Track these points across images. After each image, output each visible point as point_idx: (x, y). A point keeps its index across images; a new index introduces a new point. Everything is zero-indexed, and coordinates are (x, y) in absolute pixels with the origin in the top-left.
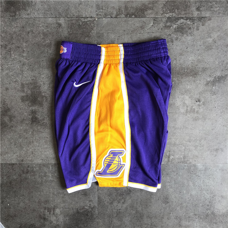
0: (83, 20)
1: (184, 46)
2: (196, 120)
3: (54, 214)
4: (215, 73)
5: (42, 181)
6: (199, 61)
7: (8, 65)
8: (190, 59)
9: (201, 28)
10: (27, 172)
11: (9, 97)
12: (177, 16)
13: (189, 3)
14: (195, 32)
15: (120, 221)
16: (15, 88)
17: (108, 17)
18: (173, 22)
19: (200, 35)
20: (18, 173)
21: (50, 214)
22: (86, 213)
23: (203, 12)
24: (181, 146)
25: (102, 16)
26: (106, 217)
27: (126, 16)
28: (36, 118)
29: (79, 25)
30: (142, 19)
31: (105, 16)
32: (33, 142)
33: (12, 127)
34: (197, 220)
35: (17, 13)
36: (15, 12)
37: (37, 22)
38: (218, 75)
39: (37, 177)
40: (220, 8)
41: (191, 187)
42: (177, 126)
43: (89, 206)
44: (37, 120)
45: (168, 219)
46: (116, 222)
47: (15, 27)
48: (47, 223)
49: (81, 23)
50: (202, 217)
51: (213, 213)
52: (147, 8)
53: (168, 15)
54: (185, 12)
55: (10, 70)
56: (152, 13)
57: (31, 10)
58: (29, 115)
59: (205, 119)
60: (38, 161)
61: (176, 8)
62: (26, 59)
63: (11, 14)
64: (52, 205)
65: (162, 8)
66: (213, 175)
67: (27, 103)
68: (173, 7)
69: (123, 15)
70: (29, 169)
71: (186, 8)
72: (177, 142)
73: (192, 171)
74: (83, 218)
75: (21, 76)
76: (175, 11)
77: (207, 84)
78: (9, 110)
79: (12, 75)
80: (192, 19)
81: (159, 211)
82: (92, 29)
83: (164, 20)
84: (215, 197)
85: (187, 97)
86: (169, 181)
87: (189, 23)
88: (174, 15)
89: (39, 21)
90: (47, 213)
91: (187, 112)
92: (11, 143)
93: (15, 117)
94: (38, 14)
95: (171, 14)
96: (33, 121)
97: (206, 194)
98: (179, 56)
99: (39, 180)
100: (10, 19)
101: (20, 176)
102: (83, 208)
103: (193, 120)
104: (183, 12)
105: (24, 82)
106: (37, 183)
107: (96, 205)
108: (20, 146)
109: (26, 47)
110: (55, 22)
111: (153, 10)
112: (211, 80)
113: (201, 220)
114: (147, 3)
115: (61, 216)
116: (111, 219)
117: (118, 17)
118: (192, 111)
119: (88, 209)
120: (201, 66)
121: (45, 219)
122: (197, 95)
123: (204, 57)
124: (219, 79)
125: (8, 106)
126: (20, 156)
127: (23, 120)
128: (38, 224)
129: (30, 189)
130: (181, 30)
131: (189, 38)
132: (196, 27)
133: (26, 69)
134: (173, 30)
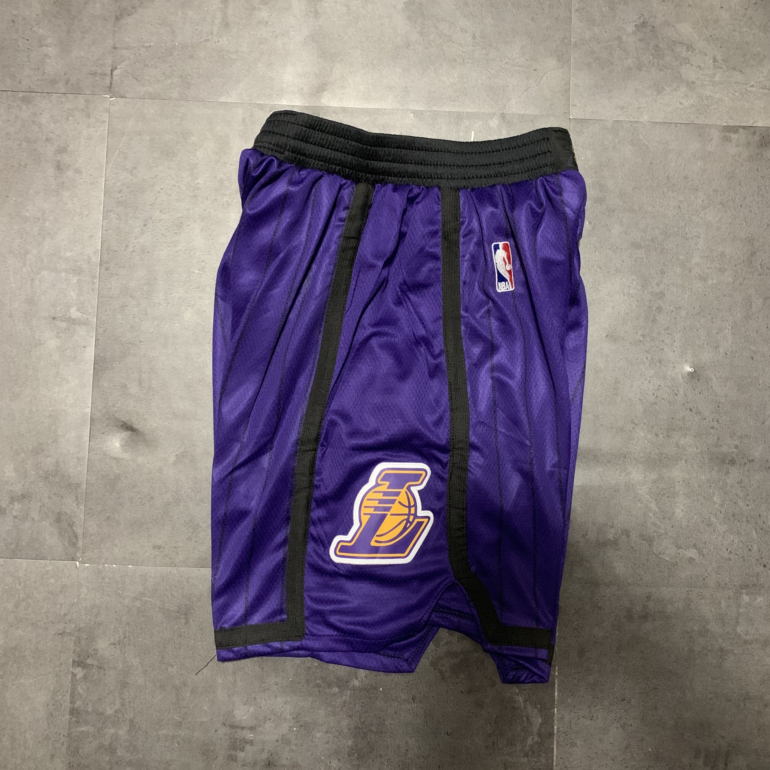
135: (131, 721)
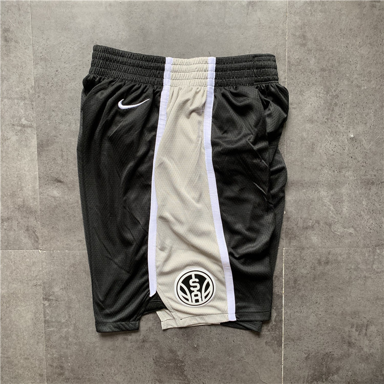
135: (75, 324)
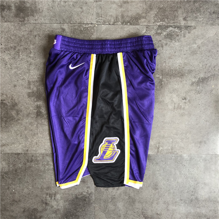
0: (84, 26)
1: (173, 51)
2: (183, 116)
3: (55, 199)
4: (199, 75)
5: (45, 169)
6: (185, 64)
7: (16, 65)
8: (178, 62)
9: (187, 35)
10: (32, 161)
11: (17, 93)
12: (166, 25)
13: (177, 13)
14: (182, 39)
15: (114, 206)
16: (22, 85)
17: (106, 24)
18: (163, 30)
19: (186, 41)
20: (23, 161)
21: (51, 199)
22: (84, 199)
23: (189, 22)
24: (169, 138)
25: (101, 23)
26: (102, 203)
27: (122, 23)
28: (41, 112)
29: (81, 30)
30: (137, 26)
31: (104, 23)
32: (37, 133)
33: (19, 120)
34: (182, 205)
35: (26, 19)
36: (24, 18)
37: (43, 27)
38: (202, 77)
39: (40, 165)
40: (204, 18)
41: (177, 175)
42: (166, 121)
43: (87, 192)
44: (41, 114)
45: (157, 204)
46: (111, 207)
47: (24, 31)
48: (49, 207)
49: (82, 29)
50: (187, 202)
51: (197, 199)
52: (141, 17)
53: (158, 24)
54: (174, 21)
55: (19, 69)
56: (145, 22)
57: (39, 16)
58: (35, 109)
59: (190, 115)
60: (42, 151)
61: (166, 18)
62: (33, 59)
63: (20, 19)
64: (53, 191)
65: (154, 17)
66: (197, 165)
67: (33, 98)
68: (163, 17)
69: (119, 22)
70: (33, 158)
71: (175, 18)
72: (166, 135)
73: (179, 161)
74: (81, 203)
75: (28, 75)
76: (165, 20)
77: (192, 84)
78: (16, 104)
79: (20, 74)
80: (179, 27)
81: (149, 197)
82: (93, 34)
83: (155, 28)
84: (198, 184)
85: (174, 96)
86: (158, 170)
87: (177, 30)
88: (164, 23)
89: (45, 26)
90: (48, 199)
91: (174, 109)
92: (18, 135)
93: (21, 111)
94: (45, 20)
95: (162, 23)
96: (38, 115)
97: (191, 182)
98: (169, 60)
99: (42, 168)
100: (19, 23)
101: (25, 164)
102: (82, 194)
103: (180, 115)
104: (172, 21)
105: (31, 80)
106: (40, 171)
107: (93, 191)
108: (26, 137)
109: (34, 49)
110: (59, 27)
111: (145, 19)
112: (195, 81)
113: (186, 205)
114: (140, 12)
115: (61, 201)
116: (106, 204)
117: (115, 24)
118: (179, 107)
119: (85, 195)
120: (187, 68)
121: (46, 204)
122: (183, 93)
123: (190, 61)
124: (203, 81)
125: (16, 101)
126: (25, 147)
127: (29, 113)
128: (40, 209)
129: (33, 176)
130: (170, 36)
131: (177, 44)
132: (183, 34)
133: (33, 68)
134: (163, 36)
